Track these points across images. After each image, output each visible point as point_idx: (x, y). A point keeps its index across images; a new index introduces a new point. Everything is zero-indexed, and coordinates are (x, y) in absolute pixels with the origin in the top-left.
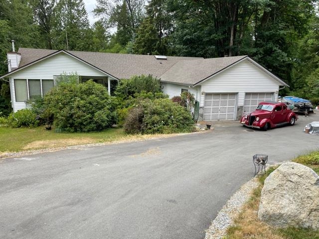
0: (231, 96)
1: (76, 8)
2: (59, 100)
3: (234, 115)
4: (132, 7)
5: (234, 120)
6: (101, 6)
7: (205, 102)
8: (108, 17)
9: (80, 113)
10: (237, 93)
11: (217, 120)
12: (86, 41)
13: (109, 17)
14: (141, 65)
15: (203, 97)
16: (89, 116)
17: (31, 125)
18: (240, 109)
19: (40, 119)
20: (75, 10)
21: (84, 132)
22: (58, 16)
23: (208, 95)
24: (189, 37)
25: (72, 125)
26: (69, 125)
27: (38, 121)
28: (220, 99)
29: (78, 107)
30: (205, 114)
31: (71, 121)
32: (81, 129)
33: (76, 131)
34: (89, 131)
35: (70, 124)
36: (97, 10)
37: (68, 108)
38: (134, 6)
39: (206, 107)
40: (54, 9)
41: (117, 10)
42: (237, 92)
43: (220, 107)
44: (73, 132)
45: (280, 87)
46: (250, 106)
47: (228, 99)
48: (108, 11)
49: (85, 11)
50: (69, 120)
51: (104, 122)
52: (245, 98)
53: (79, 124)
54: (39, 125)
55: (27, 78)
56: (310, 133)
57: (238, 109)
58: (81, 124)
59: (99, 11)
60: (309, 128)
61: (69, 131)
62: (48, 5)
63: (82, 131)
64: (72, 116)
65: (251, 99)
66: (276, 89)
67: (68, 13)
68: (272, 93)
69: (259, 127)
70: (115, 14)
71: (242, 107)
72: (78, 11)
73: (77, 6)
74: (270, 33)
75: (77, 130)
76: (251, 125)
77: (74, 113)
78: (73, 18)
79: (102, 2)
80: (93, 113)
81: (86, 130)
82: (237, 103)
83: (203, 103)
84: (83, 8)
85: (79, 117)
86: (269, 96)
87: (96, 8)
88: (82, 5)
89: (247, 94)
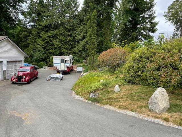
3: (1, 77)
5: (1, 80)
10: (2, 62)
18: (4, 72)
42: (2, 60)
45: (25, 57)
46: (10, 70)
52: (7, 65)
56: (51, 80)
60: (50, 79)
65: (10, 65)
66: (22, 58)
68: (21, 61)
69: (25, 82)
86: (19, 63)
89: (8, 62)
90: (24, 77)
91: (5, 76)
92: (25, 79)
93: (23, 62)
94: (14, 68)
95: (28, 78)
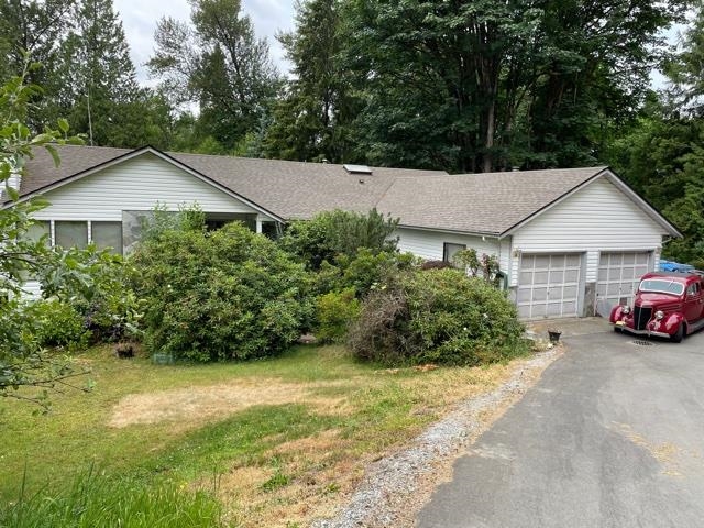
0: (571, 261)
1: (106, 53)
2: (167, 275)
3: (577, 305)
4: (238, 58)
5: (576, 315)
6: (166, 54)
7: (521, 275)
8: (184, 79)
9: (228, 309)
10: (584, 253)
11: (542, 318)
12: (131, 129)
13: (186, 77)
14: (321, 186)
15: (516, 262)
16: (250, 315)
17: (71, 344)
18: (590, 289)
19: (93, 327)
20: (105, 58)
21: (237, 360)
22: (65, 71)
23: (527, 257)
24: (403, 126)
25: (205, 342)
26: (196, 344)
27: (89, 333)
28: (549, 268)
29: (221, 294)
30: (520, 304)
31: (203, 332)
32: (228, 351)
33: (214, 359)
34: (248, 358)
35: (199, 340)
36: (157, 61)
37: (193, 296)
38: (243, 57)
39: (522, 287)
40: (53, 56)
41: (204, 64)
42: (584, 249)
43: (548, 285)
44: (206, 363)
45: (665, 237)
46: (608, 282)
47: (565, 267)
48: (184, 65)
49: (130, 63)
50: (197, 330)
51: (288, 330)
52: (601, 264)
53: (225, 338)
54: (92, 343)
55: (53, 219)
57: (587, 290)
58: (230, 338)
59: (161, 63)
61: (196, 361)
62: (38, 46)
63: (231, 358)
64: (205, 318)
65: (609, 266)
66: (655, 242)
67: (89, 64)
68: (649, 252)
69: (663, 334)
70: (198, 72)
71: (593, 284)
72: (113, 61)
73: (111, 51)
74: (571, 122)
75: (217, 356)
76: (643, 328)
77: (213, 312)
78: (99, 75)
79: (168, 44)
80: (256, 309)
81: (242, 355)
82: (583, 275)
83: (516, 277)
84: (125, 56)
85: (225, 322)
86: (642, 258)
87: (154, 56)
88: (123, 47)
89: (604, 254)
90: (659, 314)
91: (590, 303)
92: (663, 321)
93: (657, 257)
94: (624, 278)
95: (673, 319)
